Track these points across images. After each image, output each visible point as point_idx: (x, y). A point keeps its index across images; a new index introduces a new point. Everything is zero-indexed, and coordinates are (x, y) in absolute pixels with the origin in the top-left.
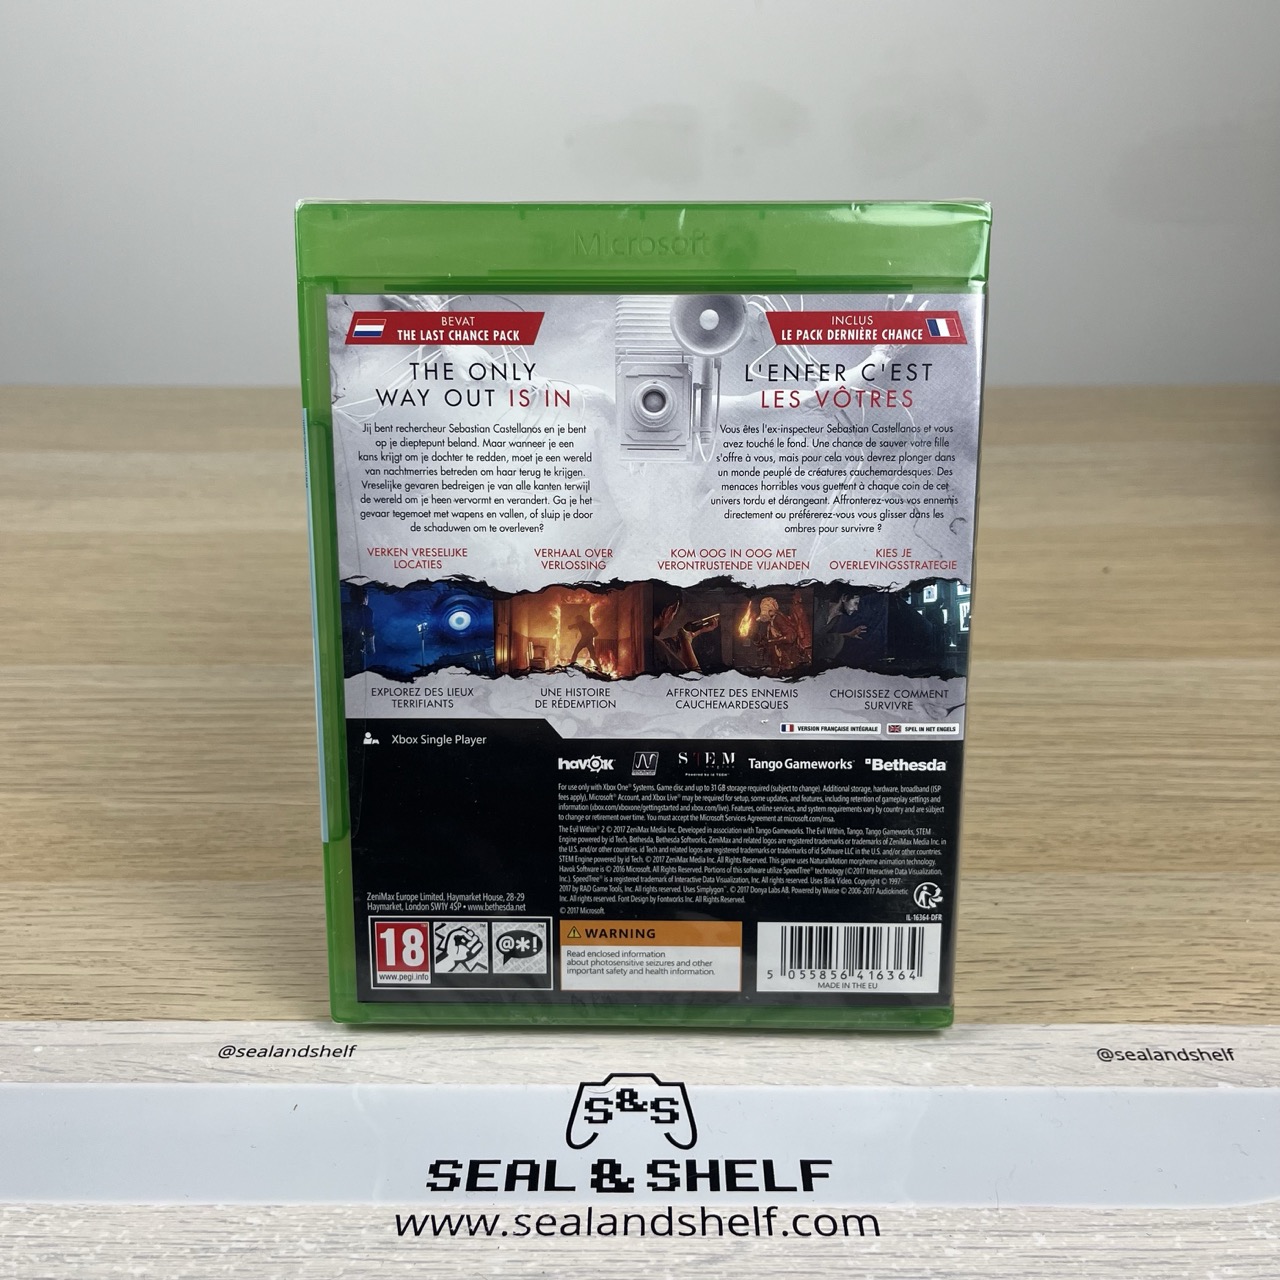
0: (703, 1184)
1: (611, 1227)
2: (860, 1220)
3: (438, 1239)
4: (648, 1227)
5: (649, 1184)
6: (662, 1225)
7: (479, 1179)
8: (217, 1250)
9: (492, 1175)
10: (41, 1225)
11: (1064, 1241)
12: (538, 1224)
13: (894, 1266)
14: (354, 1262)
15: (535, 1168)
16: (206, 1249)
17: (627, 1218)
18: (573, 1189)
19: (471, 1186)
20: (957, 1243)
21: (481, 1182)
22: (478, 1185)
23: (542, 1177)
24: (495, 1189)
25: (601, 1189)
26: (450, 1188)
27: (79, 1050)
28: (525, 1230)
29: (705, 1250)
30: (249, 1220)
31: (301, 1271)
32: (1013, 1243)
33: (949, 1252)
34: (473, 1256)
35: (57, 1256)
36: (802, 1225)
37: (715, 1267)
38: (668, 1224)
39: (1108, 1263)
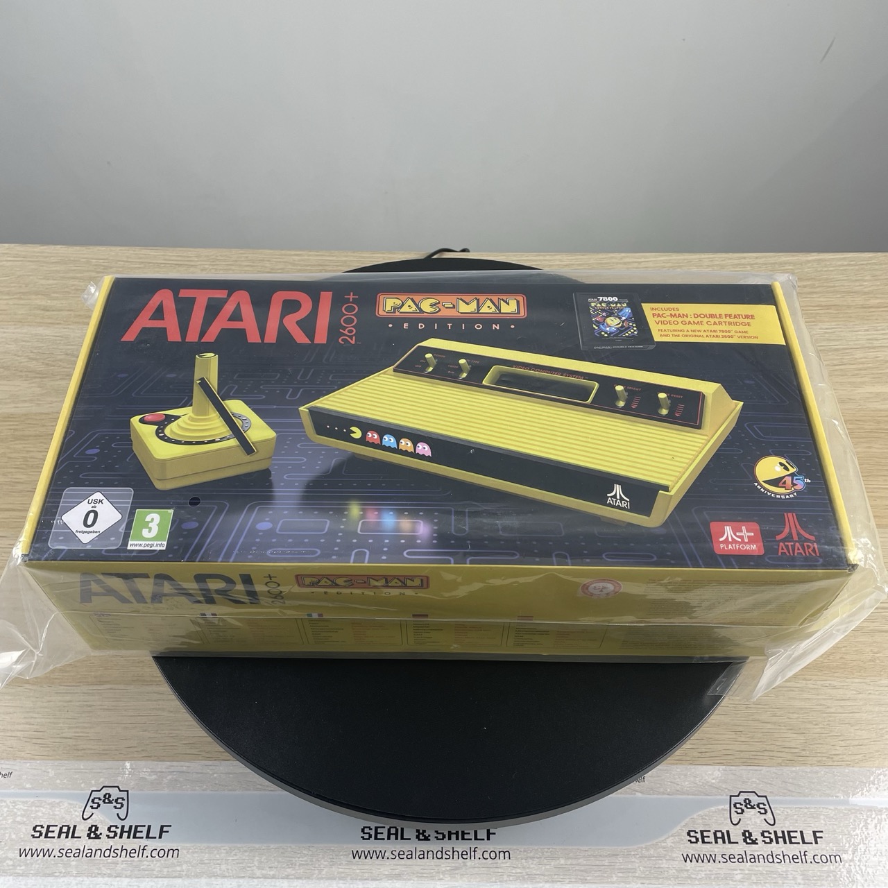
0: (454, 837)
1: (423, 856)
2: (504, 853)
3: (366, 860)
4: (435, 856)
5: (435, 837)
6: (439, 855)
7: (379, 835)
8: (295, 865)
9: (382, 833)
10: (236, 855)
11: (569, 862)
12: (399, 854)
13: (514, 871)
14: (340, 870)
15: (397, 830)
16: (292, 864)
17: (428, 852)
18: (410, 839)
19: (376, 838)
20: (535, 862)
21: (379, 836)
22: (378, 837)
23: (399, 835)
24: (384, 839)
25: (419, 840)
26: (369, 839)
27: (231, 776)
28: (394, 857)
29: (453, 865)
30: (304, 852)
31: (324, 872)
32: (553, 863)
33: (532, 866)
34: (379, 867)
35: (244, 868)
36: (486, 855)
37: (457, 872)
38: (440, 855)
39: (582, 871)
